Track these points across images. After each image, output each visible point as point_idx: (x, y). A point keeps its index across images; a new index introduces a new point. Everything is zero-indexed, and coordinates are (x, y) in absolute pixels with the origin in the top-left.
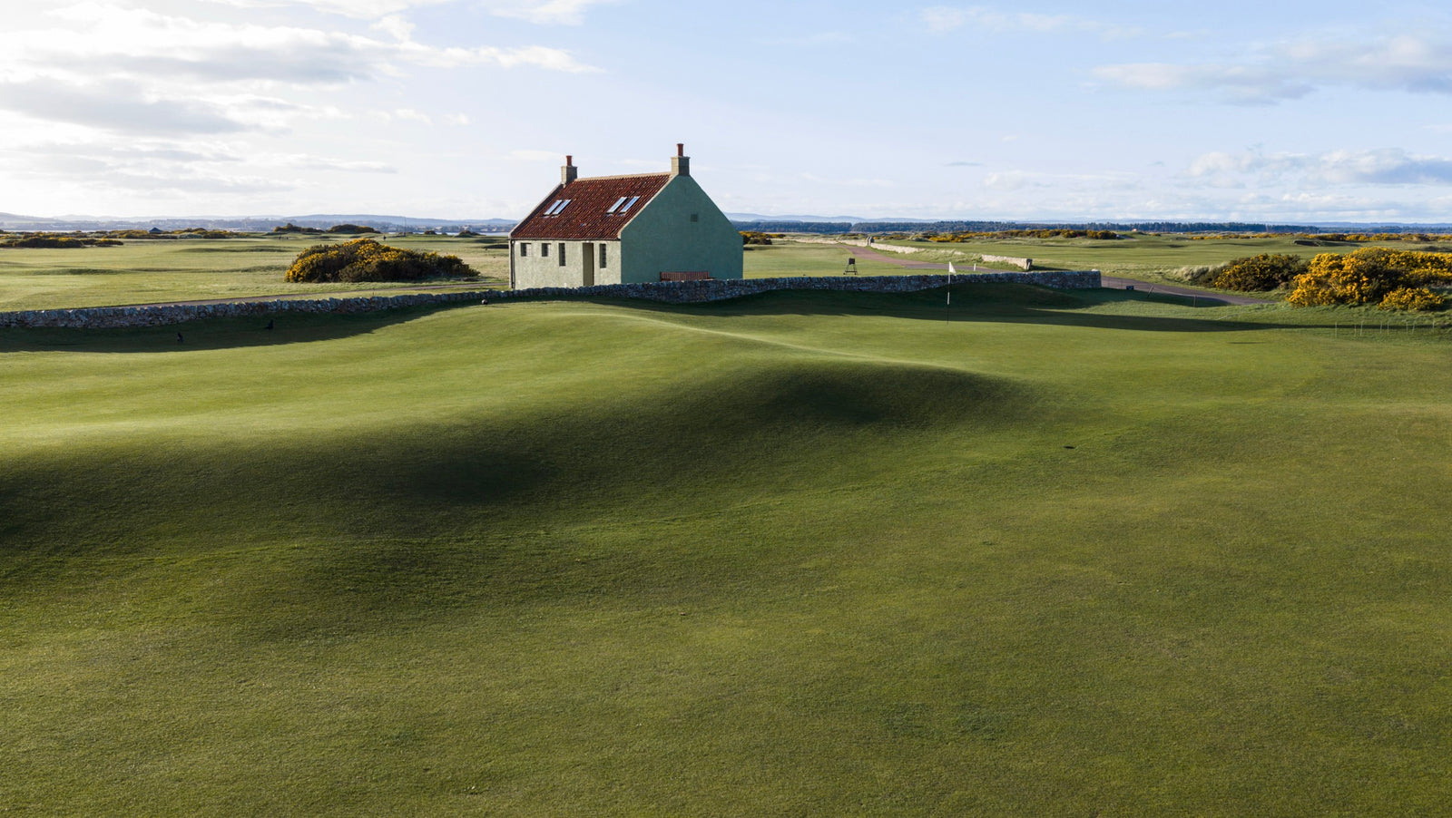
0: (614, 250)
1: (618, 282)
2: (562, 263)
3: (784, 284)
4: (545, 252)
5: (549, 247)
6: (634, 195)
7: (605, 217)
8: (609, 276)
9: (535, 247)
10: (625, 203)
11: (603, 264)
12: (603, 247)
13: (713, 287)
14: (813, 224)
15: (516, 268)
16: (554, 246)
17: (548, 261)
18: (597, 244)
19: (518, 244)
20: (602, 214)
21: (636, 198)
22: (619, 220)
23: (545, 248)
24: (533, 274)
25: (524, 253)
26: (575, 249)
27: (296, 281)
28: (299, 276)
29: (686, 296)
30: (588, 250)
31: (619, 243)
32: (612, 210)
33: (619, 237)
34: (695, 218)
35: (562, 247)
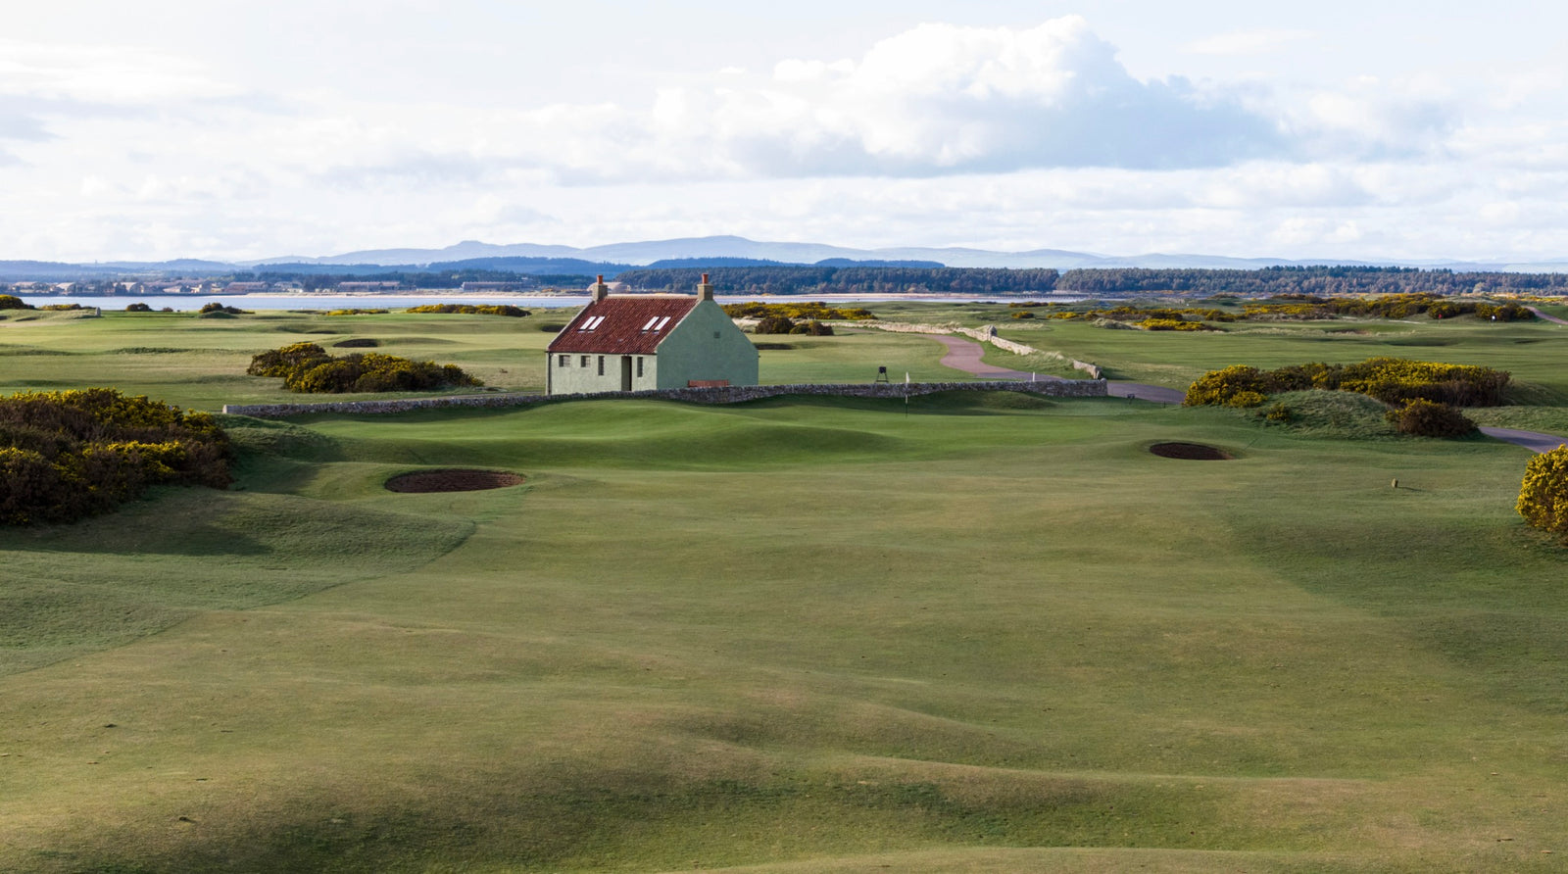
0: (650, 363)
1: (654, 388)
2: (601, 372)
3: (790, 390)
4: (584, 364)
5: (587, 359)
6: (665, 316)
7: (639, 333)
8: (645, 382)
9: (575, 359)
10: (658, 322)
11: (640, 374)
12: (640, 360)
13: (733, 391)
14: (964, 271)
15: (553, 378)
16: (593, 359)
17: (586, 371)
18: (635, 358)
19: (556, 356)
20: (637, 331)
21: (666, 320)
22: (654, 338)
23: (584, 359)
24: (571, 384)
25: (561, 364)
26: (614, 362)
27: (311, 392)
28: (312, 386)
29: (712, 398)
30: (627, 362)
31: (655, 357)
32: (647, 327)
33: (655, 352)
34: (717, 335)
35: (601, 359)
